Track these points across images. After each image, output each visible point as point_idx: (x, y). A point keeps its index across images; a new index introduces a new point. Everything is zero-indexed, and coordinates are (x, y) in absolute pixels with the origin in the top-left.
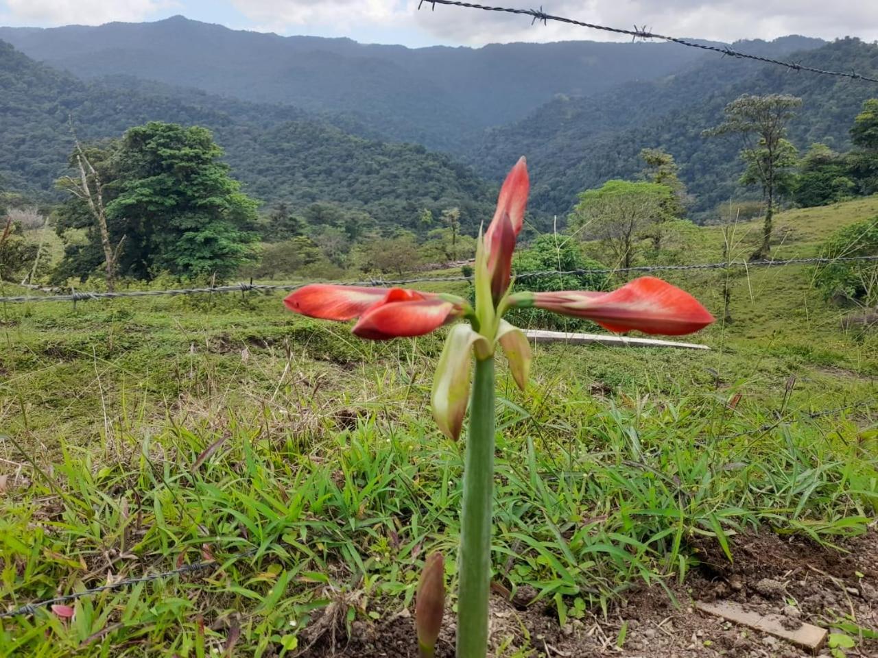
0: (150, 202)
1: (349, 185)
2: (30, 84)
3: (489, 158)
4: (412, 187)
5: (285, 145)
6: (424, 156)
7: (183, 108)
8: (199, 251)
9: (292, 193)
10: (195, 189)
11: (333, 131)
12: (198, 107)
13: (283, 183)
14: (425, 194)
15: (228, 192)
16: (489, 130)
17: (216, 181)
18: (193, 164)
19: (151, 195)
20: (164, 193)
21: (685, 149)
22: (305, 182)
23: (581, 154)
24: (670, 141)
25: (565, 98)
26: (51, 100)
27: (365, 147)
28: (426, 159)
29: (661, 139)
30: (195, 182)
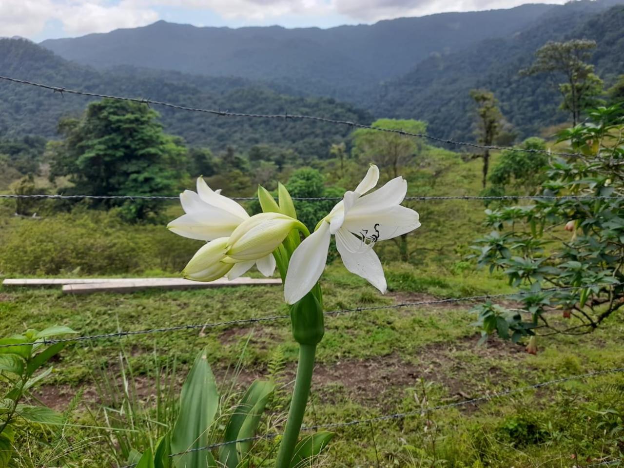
0: (105, 155)
1: (282, 130)
2: (64, 76)
3: (383, 104)
4: (327, 128)
5: (236, 105)
6: (334, 105)
7: (166, 85)
8: (141, 187)
9: (242, 139)
10: (137, 143)
11: (269, 93)
12: (175, 83)
13: (235, 132)
14: (336, 133)
15: (162, 143)
16: (382, 83)
17: (151, 136)
18: (134, 125)
19: (105, 150)
20: (116, 147)
21: (530, 86)
22: (250, 130)
23: (452, 95)
24: (518, 81)
25: (438, 55)
26: (78, 86)
27: (292, 102)
28: (336, 108)
29: (512, 80)
30: (136, 138)
